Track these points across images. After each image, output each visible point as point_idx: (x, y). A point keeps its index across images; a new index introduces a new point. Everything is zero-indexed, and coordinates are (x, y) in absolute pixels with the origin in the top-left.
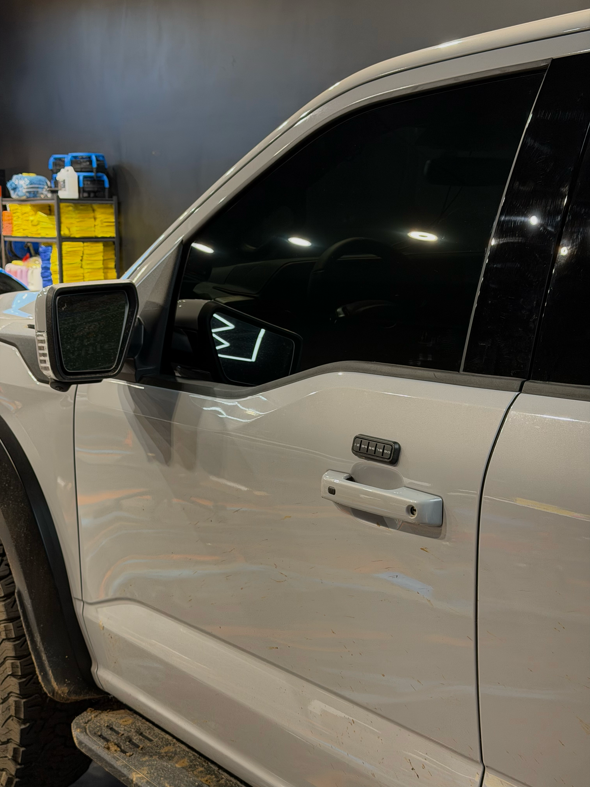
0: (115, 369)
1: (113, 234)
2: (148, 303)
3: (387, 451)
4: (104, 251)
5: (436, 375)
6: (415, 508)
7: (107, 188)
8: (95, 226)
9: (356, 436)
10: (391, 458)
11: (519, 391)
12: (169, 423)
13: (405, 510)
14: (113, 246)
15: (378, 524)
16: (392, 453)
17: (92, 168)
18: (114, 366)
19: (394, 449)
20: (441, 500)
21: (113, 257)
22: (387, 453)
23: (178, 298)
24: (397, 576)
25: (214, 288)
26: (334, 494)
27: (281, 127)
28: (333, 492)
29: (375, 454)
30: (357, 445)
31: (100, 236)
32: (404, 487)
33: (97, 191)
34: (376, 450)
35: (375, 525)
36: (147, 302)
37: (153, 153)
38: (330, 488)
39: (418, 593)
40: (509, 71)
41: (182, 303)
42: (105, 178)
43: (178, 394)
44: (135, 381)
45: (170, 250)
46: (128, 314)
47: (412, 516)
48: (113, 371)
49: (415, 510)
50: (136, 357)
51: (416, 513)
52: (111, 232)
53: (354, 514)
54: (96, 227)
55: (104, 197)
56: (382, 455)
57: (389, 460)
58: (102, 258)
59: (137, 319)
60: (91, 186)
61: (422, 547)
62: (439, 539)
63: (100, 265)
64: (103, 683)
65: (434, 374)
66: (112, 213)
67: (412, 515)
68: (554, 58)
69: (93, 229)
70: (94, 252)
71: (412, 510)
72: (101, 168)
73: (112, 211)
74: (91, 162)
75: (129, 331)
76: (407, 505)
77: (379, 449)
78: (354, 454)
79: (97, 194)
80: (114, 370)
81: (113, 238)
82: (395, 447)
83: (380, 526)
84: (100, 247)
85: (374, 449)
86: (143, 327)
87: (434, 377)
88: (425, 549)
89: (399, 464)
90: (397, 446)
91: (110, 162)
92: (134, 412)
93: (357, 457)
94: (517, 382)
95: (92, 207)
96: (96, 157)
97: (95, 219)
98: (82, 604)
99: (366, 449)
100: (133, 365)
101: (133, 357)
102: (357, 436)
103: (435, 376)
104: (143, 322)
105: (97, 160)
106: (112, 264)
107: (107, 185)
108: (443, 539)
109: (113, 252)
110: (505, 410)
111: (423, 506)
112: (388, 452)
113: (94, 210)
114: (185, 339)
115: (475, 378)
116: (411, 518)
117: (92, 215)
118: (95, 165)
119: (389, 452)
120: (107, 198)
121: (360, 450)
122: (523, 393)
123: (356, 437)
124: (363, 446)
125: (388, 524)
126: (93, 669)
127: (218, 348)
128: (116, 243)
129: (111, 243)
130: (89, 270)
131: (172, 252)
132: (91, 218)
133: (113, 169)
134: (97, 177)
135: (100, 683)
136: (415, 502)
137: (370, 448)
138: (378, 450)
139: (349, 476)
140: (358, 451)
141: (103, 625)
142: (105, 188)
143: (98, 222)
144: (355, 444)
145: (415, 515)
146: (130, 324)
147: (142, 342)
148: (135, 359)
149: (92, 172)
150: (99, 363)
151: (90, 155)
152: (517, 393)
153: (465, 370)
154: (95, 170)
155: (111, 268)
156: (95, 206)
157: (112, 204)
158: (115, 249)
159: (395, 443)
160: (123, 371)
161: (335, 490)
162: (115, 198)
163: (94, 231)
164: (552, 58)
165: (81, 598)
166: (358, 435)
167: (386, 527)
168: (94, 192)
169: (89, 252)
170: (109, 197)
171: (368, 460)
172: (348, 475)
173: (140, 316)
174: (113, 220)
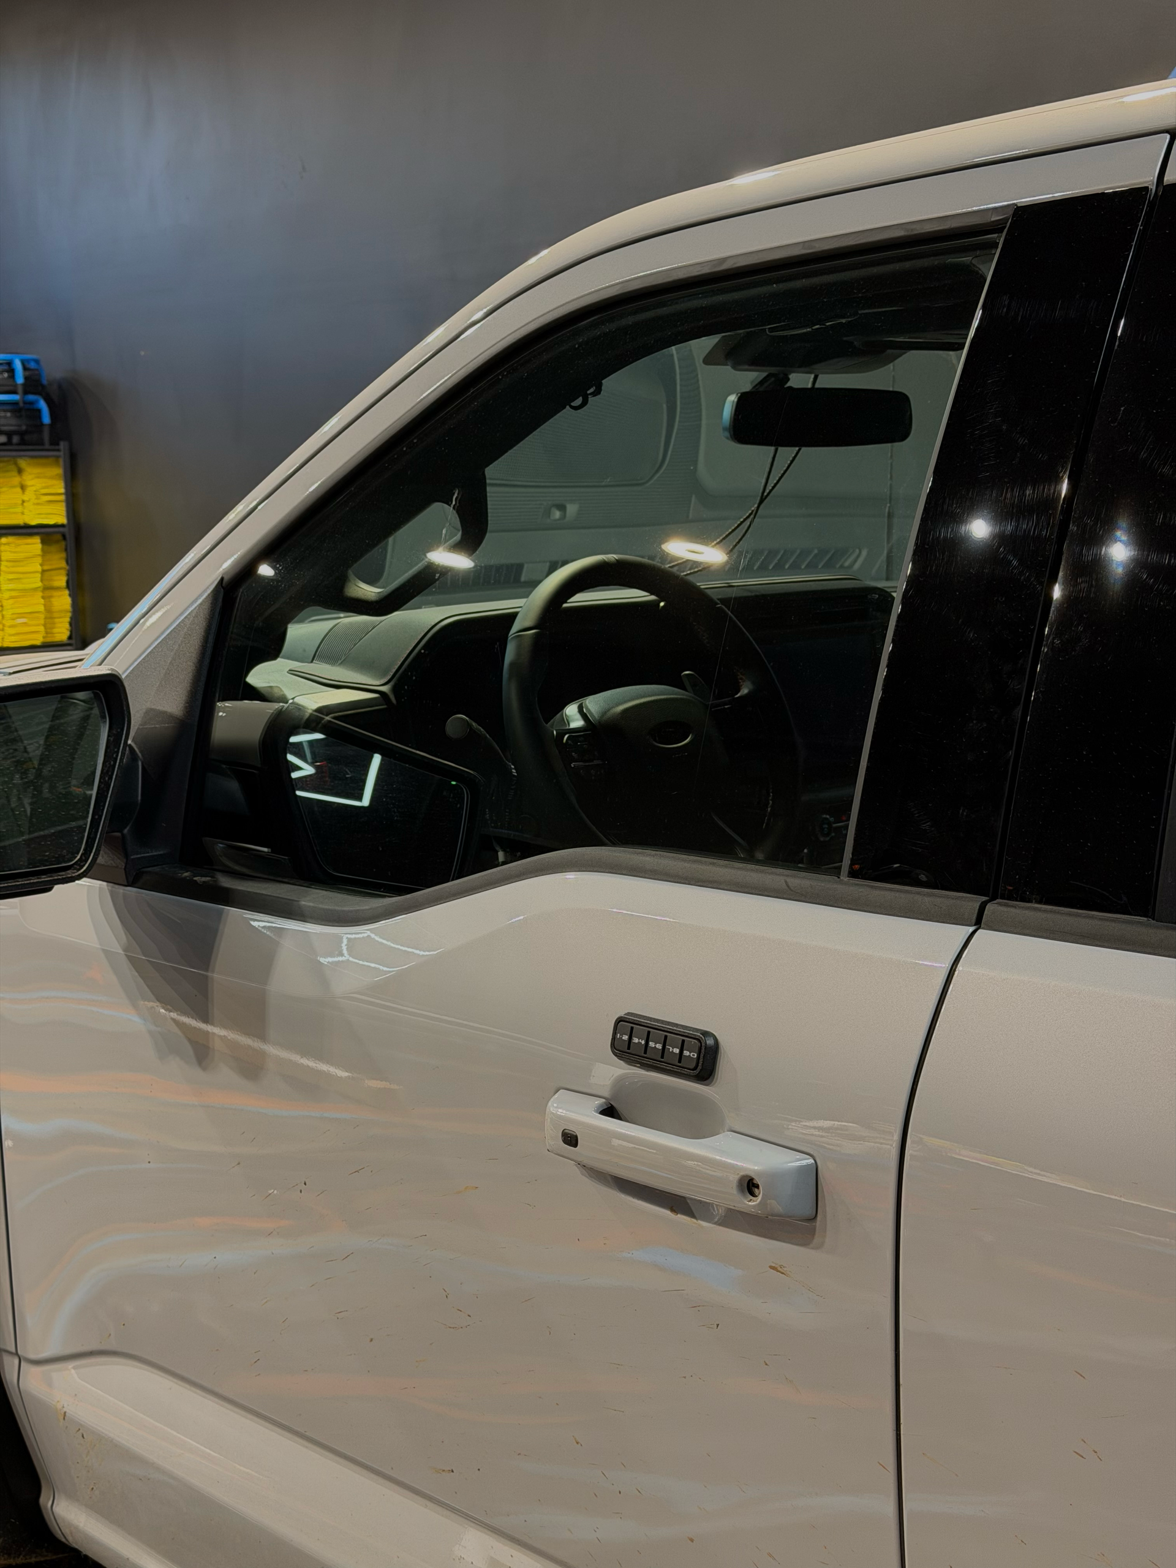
0: (81, 862)
1: (62, 519)
2: (151, 714)
3: (690, 1053)
4: (44, 553)
5: (790, 885)
6: (757, 1181)
7: (46, 425)
8: (23, 502)
9: (618, 1018)
10: (699, 1067)
11: (975, 925)
12: (203, 975)
13: (735, 1184)
14: (63, 543)
15: (672, 1210)
16: (702, 1055)
17: (16, 385)
18: (78, 857)
19: (705, 1048)
20: (813, 1161)
21: (63, 564)
22: (690, 1056)
23: (217, 699)
24: (718, 1325)
25: (292, 672)
26: (575, 1145)
27: (430, 338)
28: (574, 1142)
29: (662, 1057)
30: (623, 1038)
31: (33, 523)
32: (728, 1131)
33: (26, 432)
34: (666, 1049)
35: (667, 1213)
36: (149, 711)
37: (142, 353)
38: (566, 1131)
39: (766, 1364)
40: (923, 231)
41: (224, 710)
42: (43, 405)
43: (220, 913)
44: (126, 884)
45: (196, 599)
46: (108, 741)
47: (751, 1200)
48: (78, 867)
49: (757, 1187)
50: (126, 831)
51: (761, 1193)
52: (57, 515)
53: (619, 1190)
54: (25, 504)
55: (42, 444)
56: (680, 1061)
57: (696, 1072)
58: (39, 569)
59: (127, 752)
60: (13, 421)
61: (774, 1265)
62: (809, 1248)
63: (36, 582)
64: (66, 1531)
65: (786, 882)
66: (57, 475)
67: (751, 1197)
68: (1019, 205)
69: (19, 509)
70: (22, 556)
71: (750, 1186)
72: (33, 384)
73: (59, 471)
74: (11, 371)
75: (111, 778)
76: (739, 1176)
77: (673, 1048)
78: (616, 1056)
79: (27, 437)
80: (79, 865)
81: (63, 526)
82: (708, 1042)
83: (677, 1214)
84: (34, 545)
85: (661, 1048)
86: (140, 763)
87: (786, 887)
88: (779, 1269)
89: (716, 1082)
90: (710, 1042)
91: (53, 370)
92: (124, 950)
93: (622, 1062)
94: (971, 903)
95: (16, 464)
96: (23, 362)
97: (23, 488)
98: (16, 1361)
99: (644, 1047)
100: (121, 847)
101: (121, 831)
102: (621, 1017)
103: (788, 886)
104: (140, 755)
105: (25, 368)
106: (61, 580)
107: (46, 419)
108: (819, 1247)
109: (64, 555)
110: (947, 965)
111: (775, 1176)
112: (692, 1053)
113: (20, 471)
114: (233, 786)
115: (877, 892)
116: (750, 1203)
117: (16, 480)
118: (20, 379)
119: (693, 1055)
120: (47, 446)
121: (629, 1048)
122: (984, 929)
123: (620, 1020)
124: (636, 1040)
125: (696, 1214)
126: (45, 1501)
127: (295, 775)
128: (68, 536)
129: (59, 537)
130: (14, 594)
131: (201, 604)
132: (13, 487)
133: (60, 387)
134: (25, 403)
135: (61, 1530)
136: (756, 1168)
137: (652, 1044)
138: (671, 1050)
139: (605, 1103)
140: (623, 1050)
141: (65, 1410)
142: (42, 425)
143: (29, 495)
144: (619, 1035)
145: (757, 1196)
146: (112, 763)
147: (139, 798)
148: (123, 835)
149: (14, 392)
150: (46, 852)
151: (10, 358)
152: (971, 929)
153: (853, 874)
154: (20, 390)
155: (58, 588)
156: (22, 463)
157: (58, 457)
158: (66, 550)
159: (706, 1034)
160: (100, 860)
161: (576, 1137)
162: (63, 445)
163: (23, 513)
164: (1016, 205)
165: (13, 1350)
166: (625, 1015)
167: (692, 1217)
168: (21, 434)
169: (11, 556)
170: (51, 444)
171: (648, 1071)
172: (604, 1100)
173: (133, 740)
174: (62, 491)
